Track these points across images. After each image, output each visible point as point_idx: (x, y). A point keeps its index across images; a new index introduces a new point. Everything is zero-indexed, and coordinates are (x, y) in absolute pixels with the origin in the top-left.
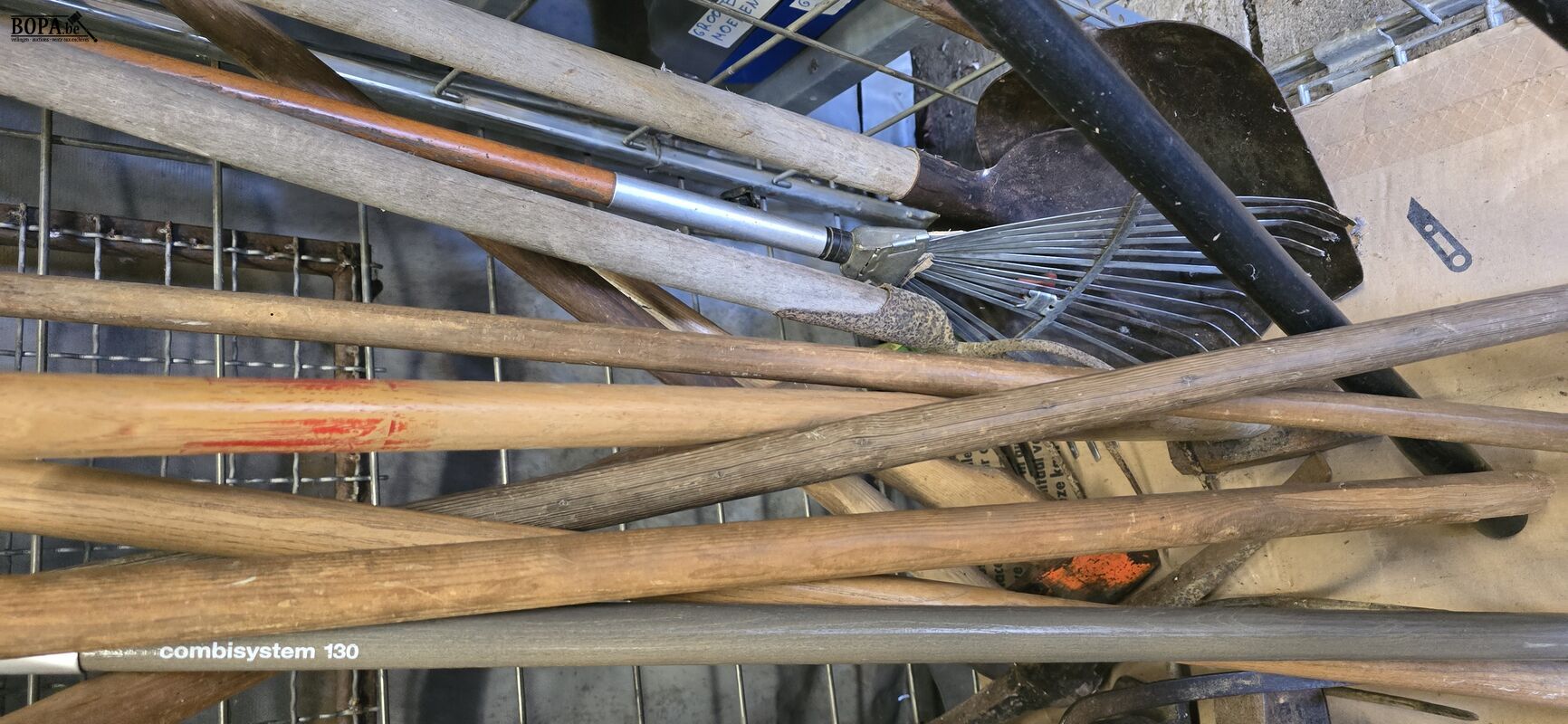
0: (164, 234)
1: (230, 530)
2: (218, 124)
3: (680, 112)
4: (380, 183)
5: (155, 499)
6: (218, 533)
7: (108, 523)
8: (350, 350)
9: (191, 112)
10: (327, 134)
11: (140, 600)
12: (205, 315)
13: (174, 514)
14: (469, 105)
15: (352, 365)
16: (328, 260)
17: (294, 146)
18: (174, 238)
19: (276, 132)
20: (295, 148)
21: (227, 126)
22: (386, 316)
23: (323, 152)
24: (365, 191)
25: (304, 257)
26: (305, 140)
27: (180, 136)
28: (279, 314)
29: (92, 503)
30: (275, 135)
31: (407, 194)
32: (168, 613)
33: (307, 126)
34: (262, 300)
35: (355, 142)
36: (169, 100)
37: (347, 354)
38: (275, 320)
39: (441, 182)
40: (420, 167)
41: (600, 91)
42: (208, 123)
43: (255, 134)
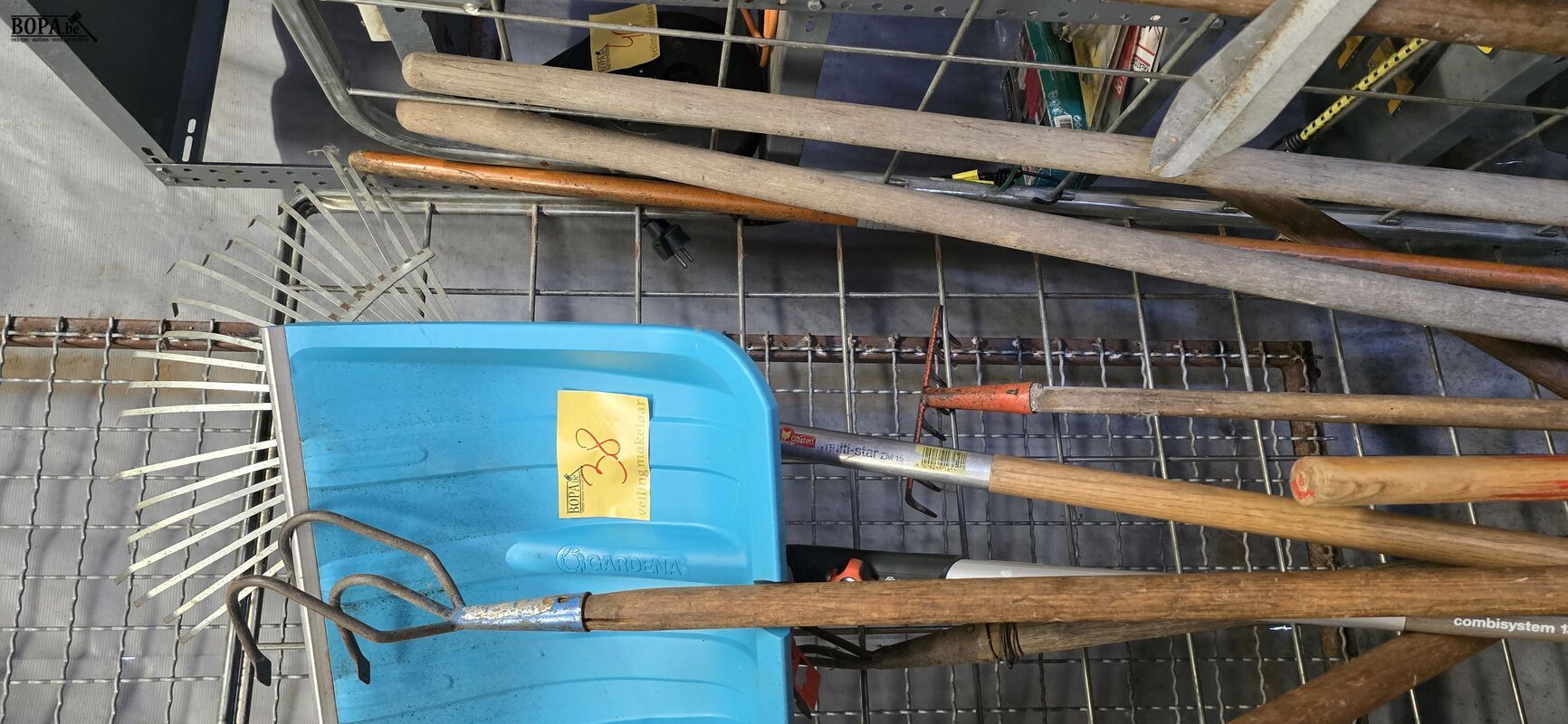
0: (1179, 349)
1: (1475, 549)
2: (1326, 283)
4: (1432, 308)
5: (1426, 529)
6: (1469, 551)
7: (1402, 543)
8: (1308, 424)
9: (1310, 278)
10: (1392, 279)
11: (1463, 588)
12: (1344, 411)
13: (1440, 538)
14: (1405, 225)
15: (1312, 436)
16: (1286, 356)
17: (1374, 291)
18: (1186, 351)
19: (1361, 283)
20: (1374, 293)
21: (1332, 284)
22: (1480, 406)
23: (1393, 293)
24: (1420, 315)
25: (1269, 356)
26: (1381, 286)
28: (1398, 408)
29: (1390, 530)
30: (1361, 285)
31: (1451, 314)
32: (1481, 596)
33: (1379, 276)
34: (1383, 399)
35: (1412, 281)
36: (1297, 273)
37: (1306, 427)
38: (1395, 412)
39: (1476, 302)
40: (1458, 293)
42: (1320, 284)
43: (1348, 286)
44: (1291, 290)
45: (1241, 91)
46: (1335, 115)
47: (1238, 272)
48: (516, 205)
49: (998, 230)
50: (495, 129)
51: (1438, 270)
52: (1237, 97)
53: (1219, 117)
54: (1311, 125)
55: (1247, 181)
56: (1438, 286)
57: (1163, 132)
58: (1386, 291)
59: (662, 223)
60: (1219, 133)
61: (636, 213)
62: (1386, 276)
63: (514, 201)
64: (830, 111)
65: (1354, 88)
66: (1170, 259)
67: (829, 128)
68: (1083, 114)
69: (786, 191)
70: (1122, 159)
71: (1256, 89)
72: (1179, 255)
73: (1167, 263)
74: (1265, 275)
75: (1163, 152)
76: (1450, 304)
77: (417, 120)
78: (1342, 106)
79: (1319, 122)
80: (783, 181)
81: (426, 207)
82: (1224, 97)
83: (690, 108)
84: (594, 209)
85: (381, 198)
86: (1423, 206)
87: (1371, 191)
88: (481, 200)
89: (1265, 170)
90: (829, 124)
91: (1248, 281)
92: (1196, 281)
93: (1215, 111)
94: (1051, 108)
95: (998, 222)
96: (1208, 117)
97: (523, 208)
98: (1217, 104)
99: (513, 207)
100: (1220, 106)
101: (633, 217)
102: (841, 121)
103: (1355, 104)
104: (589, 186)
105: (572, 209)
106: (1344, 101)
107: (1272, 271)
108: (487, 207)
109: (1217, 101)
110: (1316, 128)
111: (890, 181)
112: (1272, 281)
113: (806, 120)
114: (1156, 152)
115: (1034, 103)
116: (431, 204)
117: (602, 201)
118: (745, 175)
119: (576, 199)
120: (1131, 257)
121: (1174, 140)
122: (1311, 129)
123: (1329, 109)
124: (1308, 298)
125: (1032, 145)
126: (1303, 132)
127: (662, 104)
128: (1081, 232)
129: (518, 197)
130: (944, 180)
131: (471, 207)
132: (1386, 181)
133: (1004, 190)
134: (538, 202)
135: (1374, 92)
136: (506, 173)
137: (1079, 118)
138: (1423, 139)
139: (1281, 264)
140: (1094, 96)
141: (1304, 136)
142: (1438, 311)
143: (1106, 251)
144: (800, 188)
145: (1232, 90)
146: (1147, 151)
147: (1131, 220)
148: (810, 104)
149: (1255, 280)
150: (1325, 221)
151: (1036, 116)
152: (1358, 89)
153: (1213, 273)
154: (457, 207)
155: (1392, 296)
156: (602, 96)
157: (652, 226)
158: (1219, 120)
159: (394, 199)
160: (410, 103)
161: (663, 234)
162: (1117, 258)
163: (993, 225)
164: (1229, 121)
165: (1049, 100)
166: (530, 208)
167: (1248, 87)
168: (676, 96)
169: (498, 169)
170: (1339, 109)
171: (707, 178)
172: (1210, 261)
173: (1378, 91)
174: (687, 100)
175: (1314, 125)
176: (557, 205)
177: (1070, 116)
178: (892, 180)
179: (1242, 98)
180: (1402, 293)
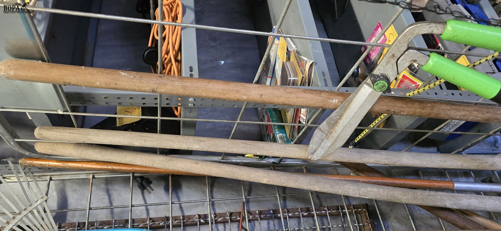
0: (326, 210)
2: (370, 191)
3: (473, 164)
4: (405, 198)
9: (365, 190)
10: (391, 188)
16: (360, 210)
18: (329, 210)
19: (381, 190)
20: (386, 193)
21: (372, 191)
23: (392, 193)
25: (355, 210)
27: (363, 195)
30: (381, 191)
31: (411, 199)
33: (386, 187)
35: (397, 189)
40: (412, 192)
41: (453, 165)
42: (368, 191)
43: (377, 192)
44: (359, 194)
45: (334, 133)
46: (364, 135)
47: (341, 189)
48: (84, 175)
49: (260, 178)
50: (73, 151)
51: (404, 183)
52: (333, 135)
53: (328, 141)
54: (358, 138)
55: (340, 158)
56: (405, 190)
57: (311, 145)
58: (389, 193)
59: (142, 178)
60: (329, 146)
61: (131, 175)
62: (388, 187)
63: (83, 174)
64: (198, 140)
65: (369, 127)
66: (319, 185)
67: (198, 146)
68: (286, 134)
69: (184, 168)
70: (299, 153)
71: (339, 132)
72: (321, 184)
73: (318, 187)
74: (350, 189)
75: (312, 152)
76: (410, 196)
77: (42, 149)
78: (366, 132)
79: (360, 137)
80: (183, 164)
81: (48, 178)
82: (329, 134)
83: (146, 142)
84: (115, 175)
85: (29, 176)
86: (396, 164)
87: (380, 160)
88: (70, 174)
89: (345, 155)
90: (198, 145)
91: (346, 192)
92: (328, 192)
93: (327, 139)
94: (276, 132)
95: (260, 175)
96: (324, 140)
97: (87, 176)
98: (327, 137)
99: (83, 176)
100: (328, 137)
101: (130, 176)
102: (202, 144)
103: (370, 131)
104: (112, 167)
105: (106, 175)
106: (367, 131)
107: (352, 188)
108: (73, 177)
109: (327, 136)
110: (359, 139)
111: (224, 159)
112: (353, 191)
113: (189, 144)
114: (309, 152)
115: (270, 130)
116: (50, 177)
117: (118, 172)
118: (169, 163)
119: (108, 171)
120: (306, 185)
121: (315, 148)
122: (358, 139)
123: (362, 133)
124: (365, 196)
125: (268, 149)
126: (356, 140)
127: (135, 141)
128: (288, 177)
129: (85, 172)
130: (242, 157)
131: (66, 177)
132: (384, 156)
133: (262, 160)
134: (93, 173)
135: (375, 128)
136: (81, 164)
137: (285, 135)
138: (392, 138)
139: (355, 185)
140: (289, 128)
141: (356, 141)
142: (407, 199)
143: (297, 184)
144: (189, 166)
145: (331, 132)
146: (307, 150)
147: (305, 167)
148: (191, 138)
149: (347, 191)
150: (366, 167)
151: (271, 134)
152: (370, 127)
153: (334, 190)
154: (61, 177)
155: (392, 194)
156: (113, 139)
157: (138, 179)
158: (328, 142)
159: (34, 176)
160: (40, 143)
161: (142, 182)
162: (301, 186)
163: (258, 176)
164: (332, 142)
165: (275, 129)
166: (90, 176)
167: (336, 131)
168: (141, 138)
169: (78, 162)
170: (365, 133)
171: (155, 165)
172: (332, 185)
173: (377, 127)
174: (145, 139)
175: (359, 138)
176: (101, 174)
177: (282, 134)
178: (224, 158)
179: (335, 135)
180: (395, 193)
